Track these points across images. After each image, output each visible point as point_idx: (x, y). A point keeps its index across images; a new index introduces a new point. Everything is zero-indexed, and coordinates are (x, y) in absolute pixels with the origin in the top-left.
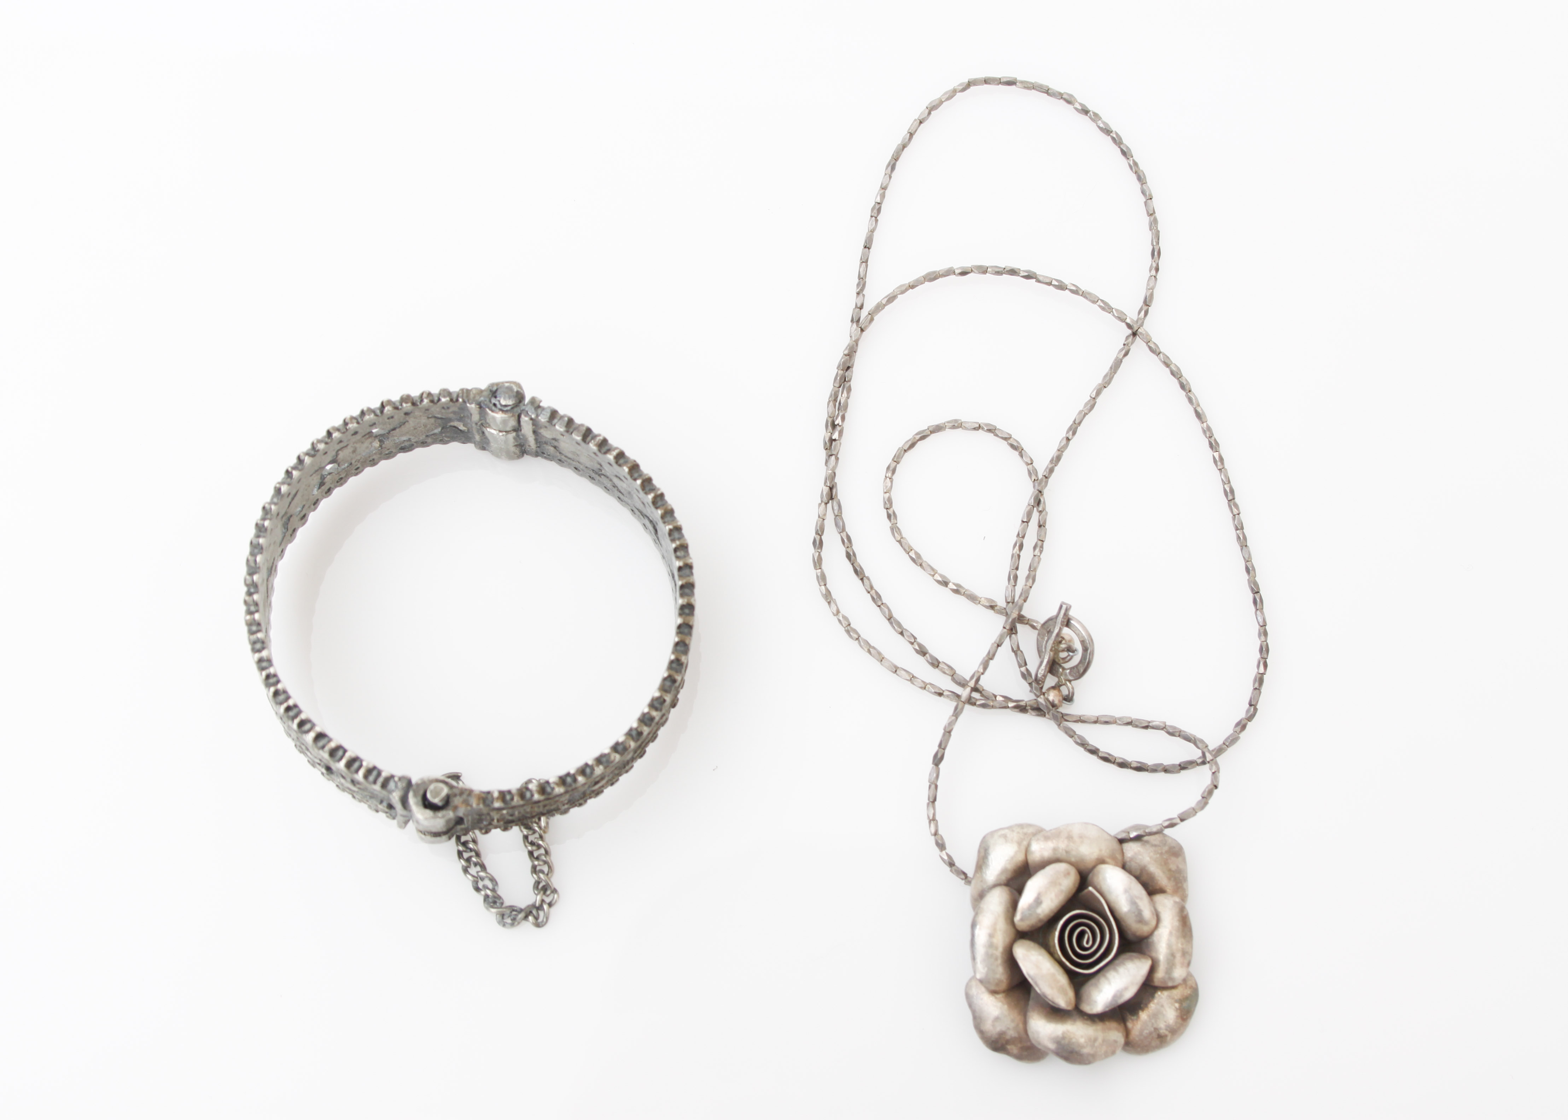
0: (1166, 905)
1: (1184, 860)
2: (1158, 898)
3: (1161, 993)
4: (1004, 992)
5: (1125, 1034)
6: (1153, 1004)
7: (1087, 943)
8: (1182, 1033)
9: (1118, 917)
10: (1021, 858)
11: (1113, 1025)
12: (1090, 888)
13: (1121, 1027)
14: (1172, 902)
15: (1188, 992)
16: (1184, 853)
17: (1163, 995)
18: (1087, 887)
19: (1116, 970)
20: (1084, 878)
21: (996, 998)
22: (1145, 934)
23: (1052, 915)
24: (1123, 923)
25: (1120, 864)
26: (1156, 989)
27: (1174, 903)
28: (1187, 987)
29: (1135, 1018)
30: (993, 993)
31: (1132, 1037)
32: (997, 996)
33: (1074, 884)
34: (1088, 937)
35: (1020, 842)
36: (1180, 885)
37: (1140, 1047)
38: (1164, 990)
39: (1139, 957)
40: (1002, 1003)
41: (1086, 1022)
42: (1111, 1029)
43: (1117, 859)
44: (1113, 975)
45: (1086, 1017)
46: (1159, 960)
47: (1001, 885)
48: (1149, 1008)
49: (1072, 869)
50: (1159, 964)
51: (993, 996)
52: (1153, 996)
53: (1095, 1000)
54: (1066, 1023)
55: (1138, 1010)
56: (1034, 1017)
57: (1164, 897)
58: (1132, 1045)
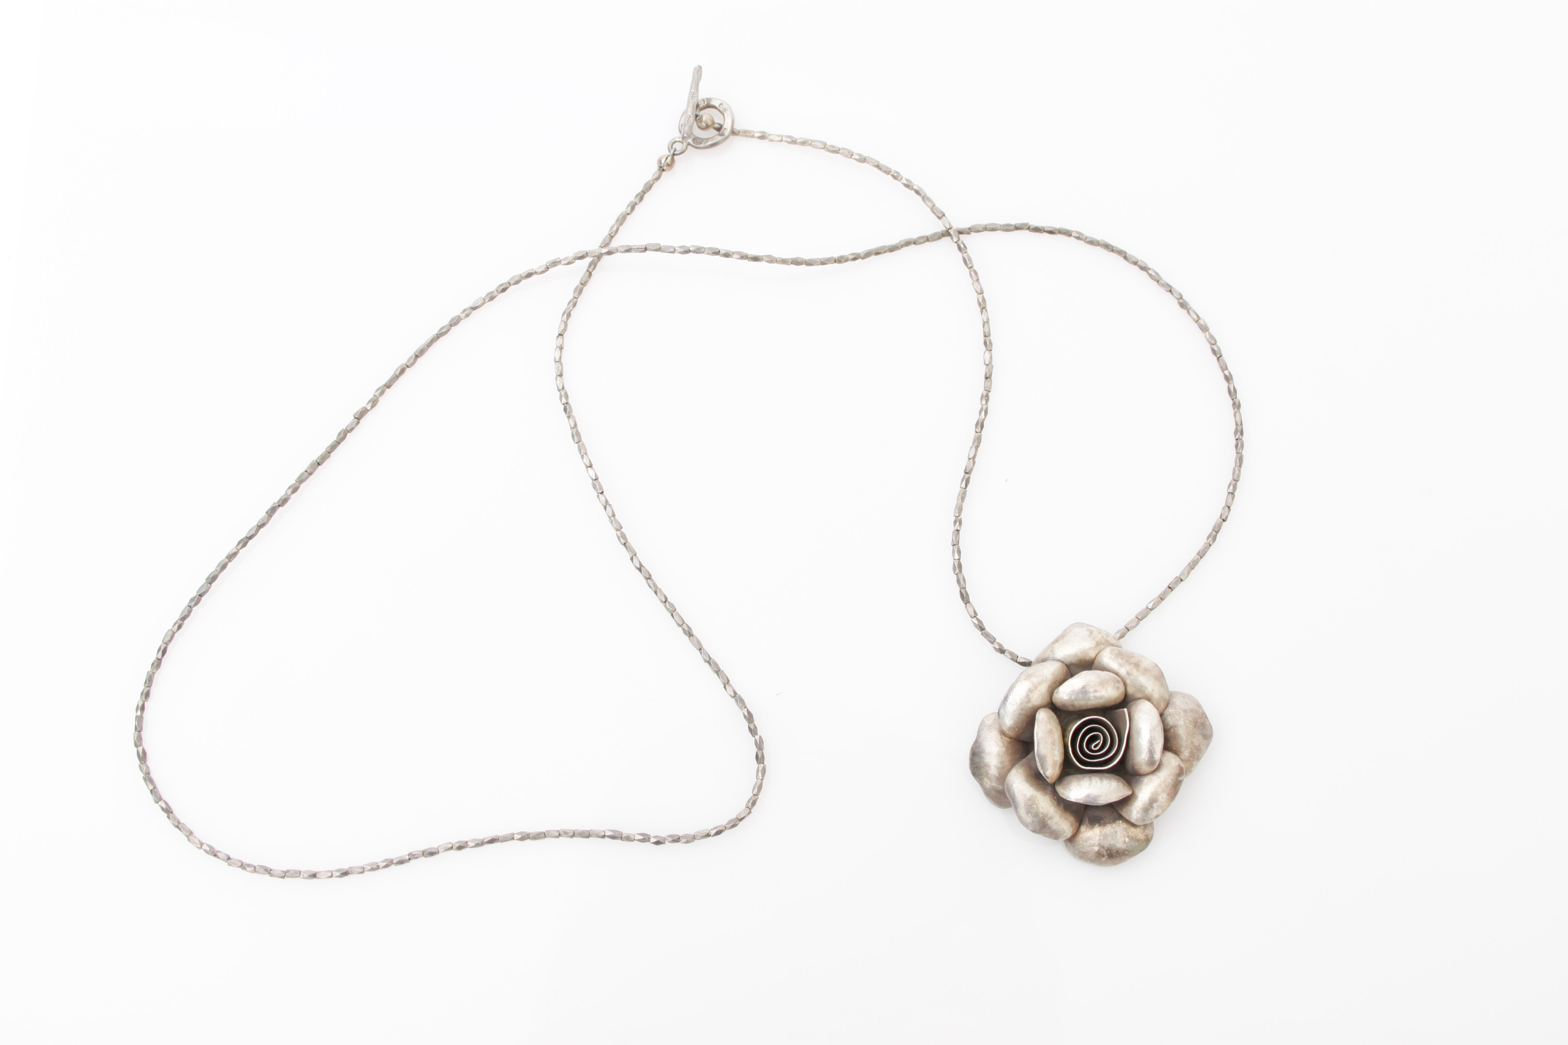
0: (1172, 762)
1: (1208, 745)
2: (1169, 756)
3: (1122, 823)
4: (1010, 738)
5: (1075, 832)
6: (1111, 826)
7: (1095, 747)
8: (1116, 864)
9: (1130, 744)
10: (1092, 654)
11: (1071, 819)
12: (1125, 710)
13: (1076, 825)
14: (1177, 764)
15: (1141, 836)
16: (1211, 740)
17: (1123, 825)
18: (1124, 708)
19: (1101, 779)
20: (1126, 701)
21: (1002, 738)
22: (1142, 772)
23: (1084, 708)
24: (1131, 752)
26: (1121, 817)
27: (1178, 769)
28: (1144, 834)
29: (1091, 826)
30: (1003, 733)
31: (1077, 839)
32: (1004, 737)
33: (1115, 701)
34: (1098, 744)
35: (1098, 644)
36: (1192, 759)
37: (1077, 852)
38: (1124, 822)
39: (1123, 785)
40: (1004, 745)
41: (1053, 800)
42: (1067, 820)
43: (1160, 706)
44: (1097, 782)
45: (1055, 798)
46: (1137, 798)
47: (1063, 662)
48: (1106, 828)
49: (1122, 689)
50: (1134, 801)
51: (1001, 735)
52: (1114, 821)
53: (1070, 790)
54: (1038, 791)
55: (1097, 822)
56: (1018, 771)
57: (1174, 758)
58: (1073, 844)
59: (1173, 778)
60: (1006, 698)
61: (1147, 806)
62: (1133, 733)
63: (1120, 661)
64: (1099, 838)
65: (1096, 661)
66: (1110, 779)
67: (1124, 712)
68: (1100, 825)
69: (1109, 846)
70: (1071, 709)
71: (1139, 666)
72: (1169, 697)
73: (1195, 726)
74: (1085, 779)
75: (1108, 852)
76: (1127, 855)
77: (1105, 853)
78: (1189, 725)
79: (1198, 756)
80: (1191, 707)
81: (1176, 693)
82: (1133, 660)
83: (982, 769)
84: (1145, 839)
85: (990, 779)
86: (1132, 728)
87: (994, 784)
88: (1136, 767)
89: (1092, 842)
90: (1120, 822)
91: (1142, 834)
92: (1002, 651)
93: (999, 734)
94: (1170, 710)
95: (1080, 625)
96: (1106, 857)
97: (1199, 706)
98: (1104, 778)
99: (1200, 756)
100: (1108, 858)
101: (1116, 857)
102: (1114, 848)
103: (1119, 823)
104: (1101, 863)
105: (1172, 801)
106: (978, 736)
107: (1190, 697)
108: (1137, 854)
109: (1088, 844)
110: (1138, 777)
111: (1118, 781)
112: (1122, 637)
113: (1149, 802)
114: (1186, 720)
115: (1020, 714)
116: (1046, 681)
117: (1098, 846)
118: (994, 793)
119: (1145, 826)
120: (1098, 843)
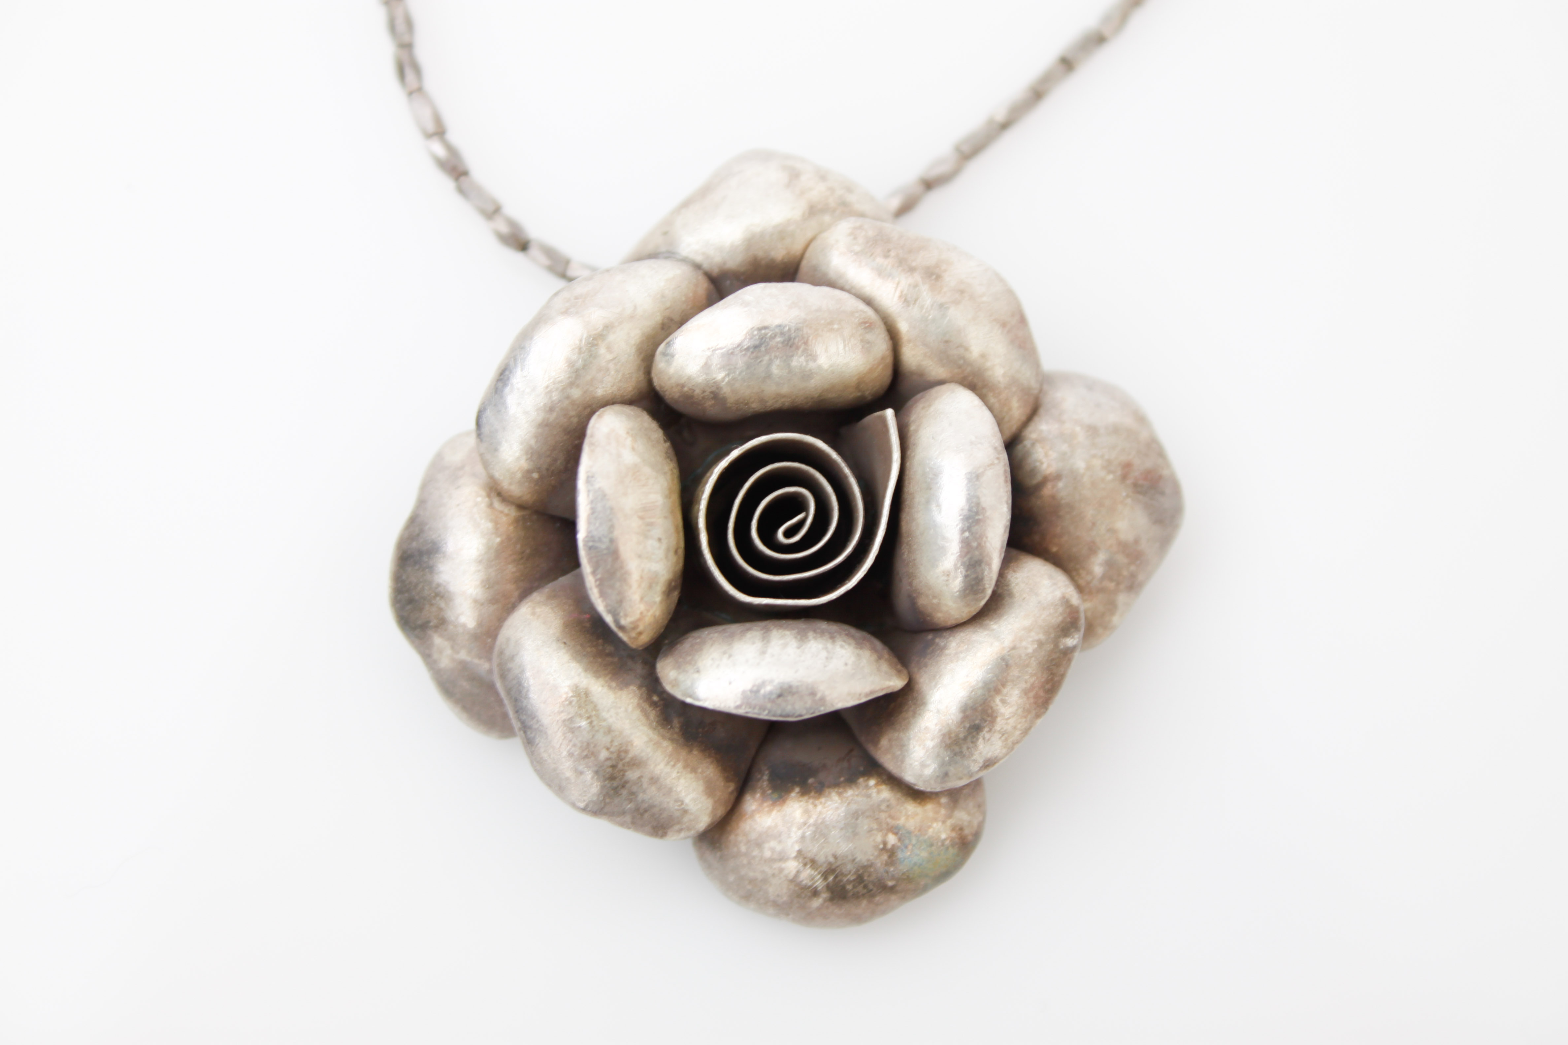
0: (1040, 588)
1: (1165, 542)
2: (1032, 566)
3: (875, 784)
4: (521, 507)
5: (721, 812)
6: (839, 795)
7: (789, 534)
8: (858, 919)
9: (905, 525)
10: (794, 241)
11: (710, 770)
12: (889, 413)
13: (727, 789)
14: (1058, 594)
15: (941, 831)
16: (1177, 527)
17: (878, 792)
18: (885, 410)
19: (802, 637)
20: (893, 389)
21: (491, 506)
22: (940, 617)
23: (756, 406)
24: (903, 549)
25: (1008, 434)
27: (1060, 610)
28: (949, 822)
29: (775, 796)
30: (495, 491)
31: (732, 837)
32: (497, 504)
33: (858, 386)
34: (801, 523)
35: (813, 211)
36: (1111, 585)
37: (731, 878)
38: (884, 782)
39: (875, 657)
40: (496, 528)
41: (646, 706)
42: (694, 770)
43: (1010, 409)
44: (785, 645)
45: (655, 698)
46: (924, 704)
47: (697, 267)
48: (823, 800)
49: (881, 346)
50: (915, 713)
51: (489, 496)
52: (851, 780)
53: (698, 671)
54: (597, 675)
55: (795, 784)
56: (538, 610)
57: (1050, 577)
58: (718, 854)
59: (1042, 637)
60: (503, 377)
61: (953, 727)
62: (912, 487)
63: (880, 260)
64: (800, 833)
65: (804, 263)
66: (832, 638)
67: (884, 421)
68: (805, 791)
69: (831, 859)
70: (712, 410)
71: (938, 277)
72: (1041, 385)
73: (1124, 477)
74: (749, 635)
75: (831, 878)
76: (892, 890)
77: (820, 883)
78: (1102, 474)
79: (1133, 576)
80: (1112, 418)
81: (1067, 378)
82: (922, 259)
83: (427, 607)
84: (952, 839)
85: (452, 639)
86: (909, 473)
87: (463, 655)
88: (922, 602)
89: (779, 848)
90: (872, 782)
91: (944, 822)
92: (522, 245)
93: (483, 493)
94: (1043, 427)
95: (765, 156)
96: (825, 895)
97: (1141, 419)
98: (811, 634)
99: (1141, 577)
100: (831, 899)
101: (857, 896)
102: (849, 867)
103: (867, 787)
104: (809, 918)
105: (1038, 716)
106: (421, 502)
107: (1111, 391)
108: (925, 889)
109: (767, 854)
110: (930, 636)
111: (859, 645)
112: (906, 208)
113: (960, 716)
114: (1094, 456)
115: (544, 424)
116: (632, 317)
117: (796, 858)
118: (465, 685)
119: (955, 796)
120: (797, 848)
